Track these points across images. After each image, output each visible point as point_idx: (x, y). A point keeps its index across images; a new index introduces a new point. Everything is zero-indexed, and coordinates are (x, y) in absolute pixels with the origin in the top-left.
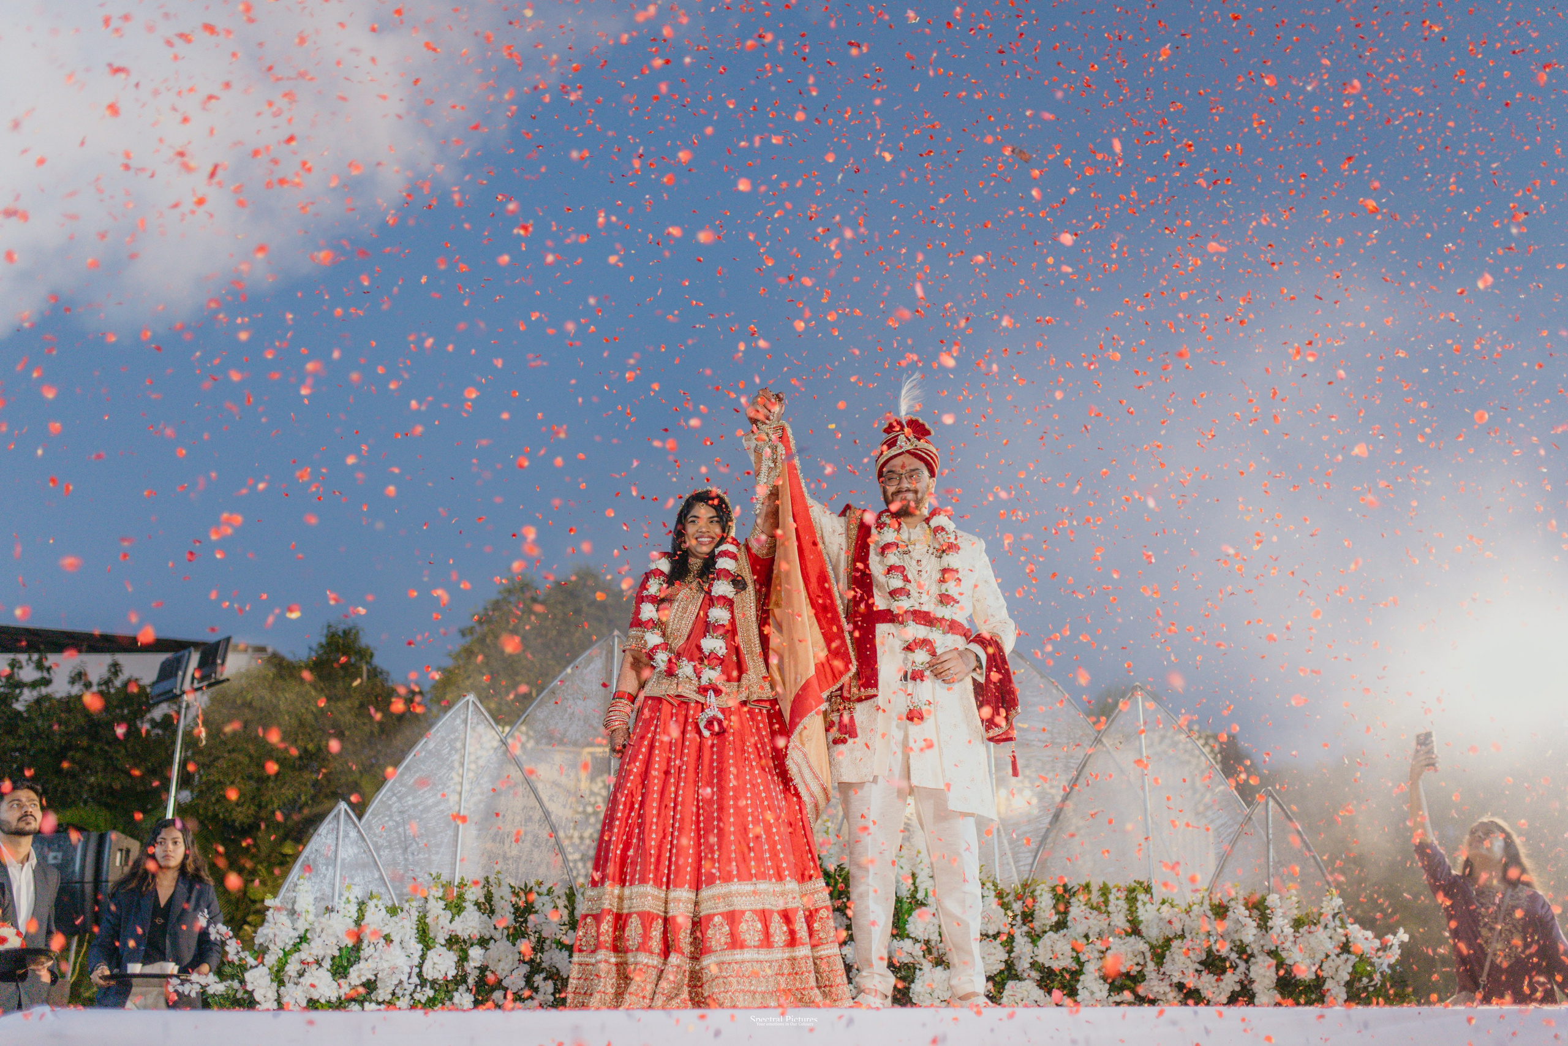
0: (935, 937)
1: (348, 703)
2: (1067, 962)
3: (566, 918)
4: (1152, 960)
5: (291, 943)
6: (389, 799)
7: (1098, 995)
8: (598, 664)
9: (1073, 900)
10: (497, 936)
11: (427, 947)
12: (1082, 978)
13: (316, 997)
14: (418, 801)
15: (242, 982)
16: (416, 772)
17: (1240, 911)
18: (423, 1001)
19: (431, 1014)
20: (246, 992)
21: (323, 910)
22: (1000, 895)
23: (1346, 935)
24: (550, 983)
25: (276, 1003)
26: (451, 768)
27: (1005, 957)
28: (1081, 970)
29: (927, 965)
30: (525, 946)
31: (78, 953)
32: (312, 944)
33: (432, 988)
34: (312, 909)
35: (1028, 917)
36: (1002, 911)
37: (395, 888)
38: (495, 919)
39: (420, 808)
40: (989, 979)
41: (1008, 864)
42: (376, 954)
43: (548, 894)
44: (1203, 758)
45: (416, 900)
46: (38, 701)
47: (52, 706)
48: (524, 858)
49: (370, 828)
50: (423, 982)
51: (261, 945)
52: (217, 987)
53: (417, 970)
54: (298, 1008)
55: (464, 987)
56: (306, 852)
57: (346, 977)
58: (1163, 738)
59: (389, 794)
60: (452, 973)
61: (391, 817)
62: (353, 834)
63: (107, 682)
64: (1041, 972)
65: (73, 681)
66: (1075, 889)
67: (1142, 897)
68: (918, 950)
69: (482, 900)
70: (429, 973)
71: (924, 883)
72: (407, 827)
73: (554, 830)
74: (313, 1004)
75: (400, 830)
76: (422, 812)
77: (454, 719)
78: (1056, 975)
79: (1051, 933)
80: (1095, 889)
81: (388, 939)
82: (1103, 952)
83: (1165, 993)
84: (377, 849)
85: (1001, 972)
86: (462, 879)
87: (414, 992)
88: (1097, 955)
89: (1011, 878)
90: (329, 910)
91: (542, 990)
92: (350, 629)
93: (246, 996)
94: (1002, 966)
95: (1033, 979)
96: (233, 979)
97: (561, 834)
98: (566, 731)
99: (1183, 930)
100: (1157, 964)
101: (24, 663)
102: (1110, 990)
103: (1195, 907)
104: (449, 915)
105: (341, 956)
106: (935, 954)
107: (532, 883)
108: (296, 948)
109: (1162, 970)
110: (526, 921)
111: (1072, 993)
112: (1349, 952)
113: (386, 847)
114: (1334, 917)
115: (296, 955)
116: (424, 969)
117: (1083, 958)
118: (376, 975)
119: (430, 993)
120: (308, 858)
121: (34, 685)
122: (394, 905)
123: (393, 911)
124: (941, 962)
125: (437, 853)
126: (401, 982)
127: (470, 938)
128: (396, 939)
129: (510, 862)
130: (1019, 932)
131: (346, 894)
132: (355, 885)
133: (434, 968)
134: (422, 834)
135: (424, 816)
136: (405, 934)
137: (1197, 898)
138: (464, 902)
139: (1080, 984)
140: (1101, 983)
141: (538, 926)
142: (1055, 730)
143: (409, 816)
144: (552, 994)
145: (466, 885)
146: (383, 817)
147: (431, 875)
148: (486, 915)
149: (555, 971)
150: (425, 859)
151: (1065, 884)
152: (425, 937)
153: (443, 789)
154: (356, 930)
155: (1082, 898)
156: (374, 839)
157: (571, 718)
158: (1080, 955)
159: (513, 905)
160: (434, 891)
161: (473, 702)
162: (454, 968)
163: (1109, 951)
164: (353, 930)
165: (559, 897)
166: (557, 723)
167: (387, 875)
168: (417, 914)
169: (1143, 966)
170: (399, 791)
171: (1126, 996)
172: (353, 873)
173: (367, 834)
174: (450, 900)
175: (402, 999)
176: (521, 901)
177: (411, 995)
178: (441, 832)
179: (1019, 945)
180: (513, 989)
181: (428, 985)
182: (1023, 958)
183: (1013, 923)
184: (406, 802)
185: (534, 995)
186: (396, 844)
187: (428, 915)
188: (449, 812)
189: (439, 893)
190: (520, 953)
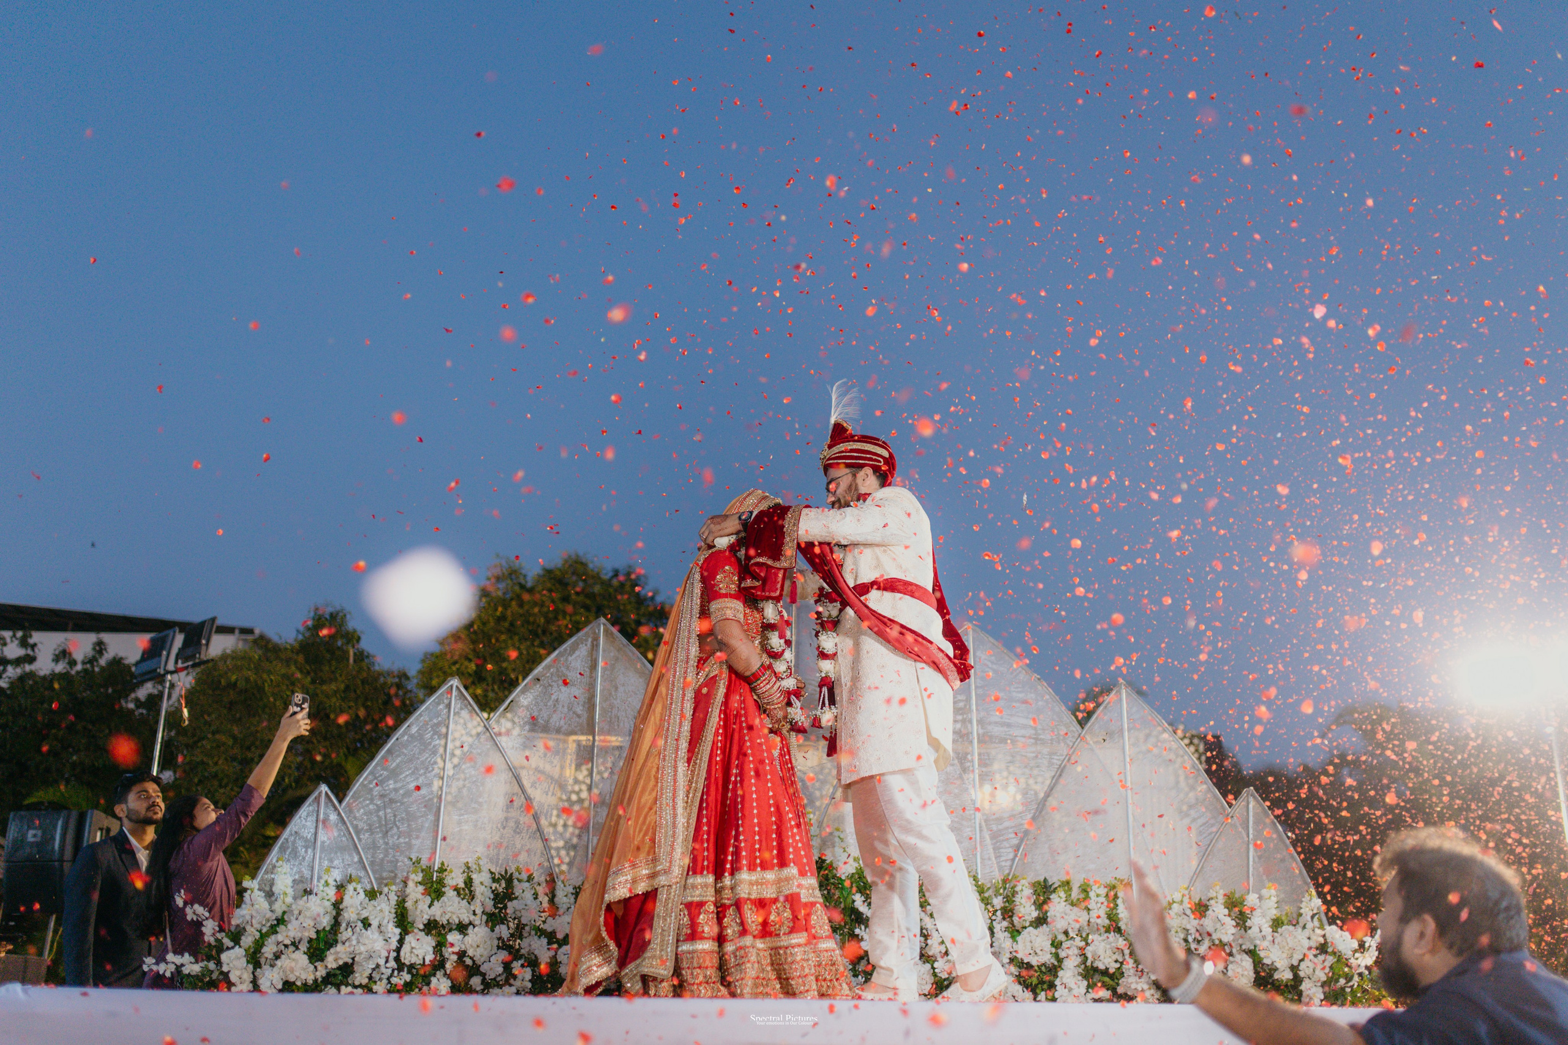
1: (333, 686)
2: (1046, 958)
3: (546, 905)
5: (269, 924)
6: (370, 782)
7: (1075, 992)
8: (583, 651)
9: (1053, 896)
10: (477, 922)
11: (405, 931)
12: (1061, 973)
13: (292, 979)
14: (399, 785)
15: (219, 963)
16: (399, 756)
17: (1218, 910)
18: (400, 986)
19: (407, 998)
20: (222, 973)
21: (302, 893)
23: (1324, 936)
24: (528, 970)
25: (251, 985)
26: (434, 753)
28: (1060, 967)
30: (503, 931)
31: (55, 931)
32: (289, 926)
33: (409, 972)
34: (290, 891)
35: (1008, 912)
37: (374, 872)
38: (475, 905)
39: (401, 792)
41: (989, 859)
42: (354, 938)
43: (528, 881)
44: (1186, 757)
45: (395, 884)
46: (22, 678)
47: (36, 683)
48: (505, 844)
49: (351, 811)
50: (401, 966)
51: (238, 926)
52: (192, 967)
53: (395, 954)
54: (274, 991)
55: (443, 972)
56: (286, 834)
57: (322, 960)
58: (1148, 736)
59: (371, 777)
60: (430, 957)
61: (372, 800)
62: (333, 817)
63: (92, 661)
64: (1019, 967)
65: (57, 659)
66: (1056, 885)
69: (462, 885)
70: (407, 957)
72: (389, 811)
73: (536, 818)
74: (288, 987)
75: (381, 813)
76: (404, 795)
77: (439, 704)
78: (1035, 971)
79: (1031, 929)
80: (1073, 884)
81: (366, 923)
82: (1081, 949)
83: (1143, 990)
84: (358, 832)
86: (443, 864)
87: (392, 975)
88: (1076, 951)
89: (992, 874)
90: (308, 892)
91: (520, 977)
92: (338, 613)
93: (221, 977)
96: (208, 960)
97: (544, 822)
98: (550, 717)
101: (8, 640)
102: (1087, 987)
103: (1175, 906)
104: (428, 900)
105: (318, 938)
107: (512, 869)
108: (273, 930)
110: (505, 907)
111: (1052, 986)
112: (1326, 952)
113: (367, 831)
114: (1312, 917)
115: (273, 937)
116: (402, 953)
117: (1062, 954)
118: (353, 959)
119: (407, 977)
120: (287, 840)
121: (18, 662)
122: (373, 888)
123: (372, 895)
125: (418, 837)
126: (378, 966)
127: (449, 923)
128: (375, 923)
130: (999, 927)
131: (325, 877)
132: (334, 868)
133: (411, 952)
134: (403, 819)
135: (406, 800)
136: (384, 918)
137: (1177, 896)
138: (444, 887)
139: (1058, 979)
140: (1080, 978)
141: (517, 913)
142: (1039, 727)
143: (390, 800)
144: (530, 981)
145: (446, 870)
146: (364, 800)
147: (411, 859)
148: (465, 901)
149: (533, 958)
150: (405, 843)
151: (1045, 880)
152: (404, 921)
153: (425, 773)
154: (334, 913)
155: (1062, 894)
156: (355, 822)
157: (555, 705)
158: (1059, 951)
159: (493, 892)
160: (414, 875)
161: (457, 687)
162: (431, 952)
163: (1088, 948)
164: (331, 913)
165: (539, 884)
166: (541, 710)
167: (367, 858)
168: (396, 898)
169: (1122, 963)
170: (381, 775)
171: (1104, 993)
172: (332, 855)
173: (348, 818)
174: (429, 885)
175: (378, 983)
176: (501, 887)
177: (388, 979)
178: (422, 816)
179: (999, 939)
180: (491, 975)
181: (406, 969)
182: (1003, 953)
183: (994, 918)
184: (388, 785)
185: (512, 981)
186: (376, 828)
187: (407, 899)
188: (431, 797)
189: (419, 877)
190: (499, 939)
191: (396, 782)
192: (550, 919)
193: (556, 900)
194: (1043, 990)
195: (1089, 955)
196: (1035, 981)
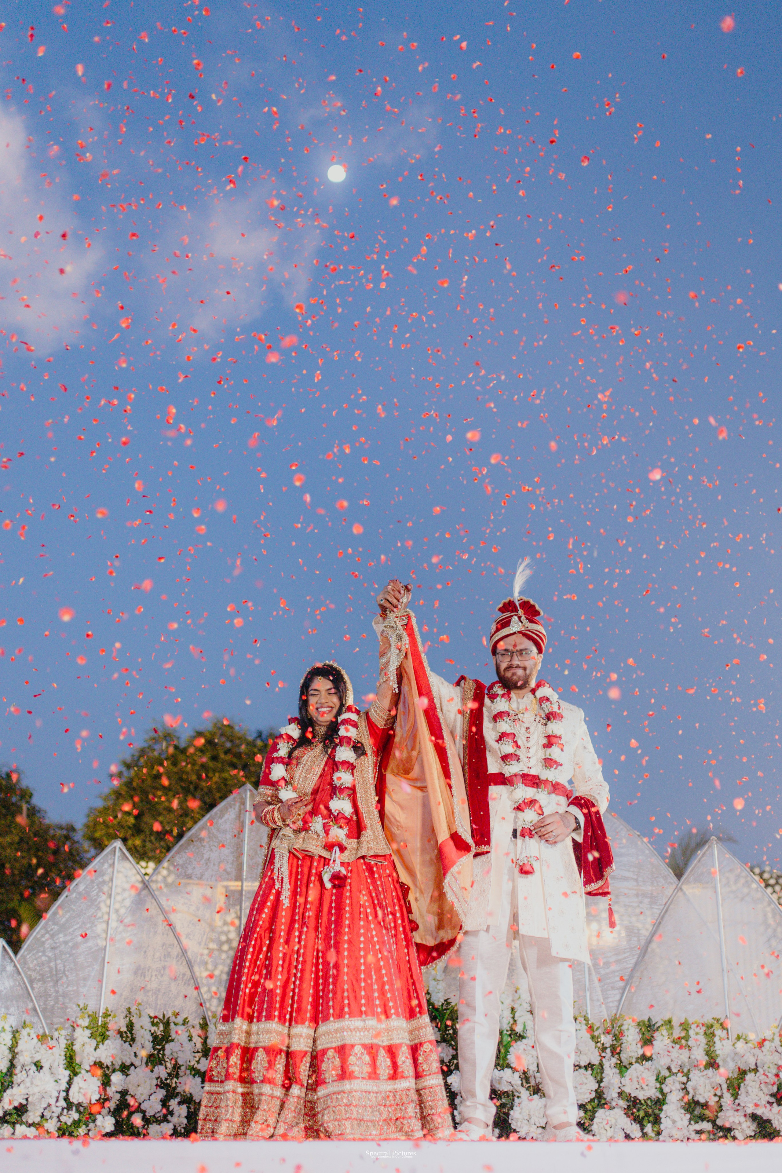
0: (533, 1068)
2: (651, 1092)
3: (199, 1046)
4: (729, 1090)
6: (43, 936)
7: (679, 1123)
9: (656, 1035)
10: (137, 1062)
11: (76, 1074)
12: (665, 1107)
14: (68, 938)
16: (68, 911)
18: (69, 1124)
22: (591, 1028)
24: (184, 1107)
26: (99, 908)
27: (596, 1086)
28: (664, 1100)
29: (524, 1093)
30: (161, 1071)
33: (78, 1111)
35: (615, 1051)
36: (594, 1044)
37: (46, 1018)
38: (136, 1047)
39: (70, 944)
40: (581, 1107)
41: (598, 1000)
42: (27, 1080)
43: (183, 1024)
45: (64, 1028)
48: (162, 990)
49: (25, 963)
50: (70, 1105)
53: (64, 1094)
55: (106, 1110)
59: (43, 931)
60: (96, 1097)
61: (44, 952)
62: (10, 968)
64: (627, 1100)
66: (659, 1024)
67: (719, 1032)
68: (516, 1079)
69: (124, 1029)
70: (75, 1097)
71: (522, 1017)
72: (59, 962)
73: (190, 965)
75: (52, 964)
76: (71, 948)
77: (103, 864)
78: (642, 1104)
79: (636, 1066)
80: (675, 1023)
81: (39, 1066)
82: (684, 1083)
83: (740, 1123)
84: (31, 982)
85: (592, 1100)
86: (107, 1010)
87: (61, 1114)
88: (679, 1086)
89: (601, 1013)
91: (176, 1113)
94: (593, 1095)
95: (621, 1107)
97: (196, 969)
99: (756, 1064)
100: (732, 1095)
102: (690, 1120)
103: (766, 1043)
104: (94, 1043)
106: (533, 1083)
107: (169, 1014)
109: (737, 1101)
110: (163, 1049)
111: (657, 1121)
113: (39, 980)
116: (71, 1093)
117: (666, 1090)
118: (27, 1099)
119: (76, 1116)
122: (45, 1033)
123: (44, 1039)
124: (537, 1090)
125: (85, 986)
126: (49, 1105)
127: (113, 1064)
128: (46, 1066)
129: (150, 994)
130: (610, 1063)
131: (2, 1024)
132: (10, 1015)
133: (79, 1092)
134: (72, 969)
135: (74, 952)
136: (54, 1061)
137: (768, 1034)
138: (108, 1030)
139: (663, 1112)
140: (683, 1111)
141: (175, 1054)
142: (640, 879)
143: (60, 951)
144: (186, 1117)
145: (110, 1015)
146: (37, 952)
147: (79, 1006)
148: (127, 1043)
149: (189, 1095)
150: (73, 991)
151: (649, 1020)
152: (72, 1063)
153: (91, 927)
154: (10, 1057)
155: (665, 1032)
156: (29, 973)
157: (207, 864)
158: (663, 1086)
159: (152, 1034)
160: (81, 1020)
161: (120, 849)
162: (97, 1093)
163: (689, 1083)
164: (7, 1057)
165: (193, 1027)
166: (194, 868)
167: (39, 1006)
168: (65, 1041)
169: (721, 1097)
170: (52, 930)
171: (707, 1126)
172: (9, 1003)
173: (22, 969)
174: (95, 1029)
175: (50, 1121)
176: (159, 1030)
177: (58, 1117)
178: (88, 966)
179: (608, 1075)
180: (150, 1113)
181: (74, 1108)
182: (612, 1088)
183: (603, 1054)
184: (58, 939)
185: (169, 1117)
186: (48, 977)
187: (75, 1043)
188: (96, 948)
189: (86, 1022)
190: (157, 1078)
191: (65, 936)
192: (203, 1060)
193: (208, 1041)
194: (649, 1122)
195: (690, 1089)
196: (642, 1114)
